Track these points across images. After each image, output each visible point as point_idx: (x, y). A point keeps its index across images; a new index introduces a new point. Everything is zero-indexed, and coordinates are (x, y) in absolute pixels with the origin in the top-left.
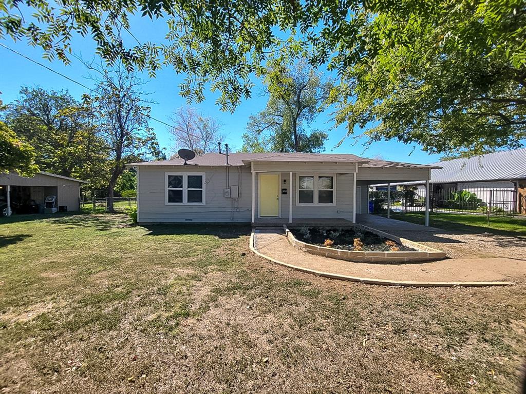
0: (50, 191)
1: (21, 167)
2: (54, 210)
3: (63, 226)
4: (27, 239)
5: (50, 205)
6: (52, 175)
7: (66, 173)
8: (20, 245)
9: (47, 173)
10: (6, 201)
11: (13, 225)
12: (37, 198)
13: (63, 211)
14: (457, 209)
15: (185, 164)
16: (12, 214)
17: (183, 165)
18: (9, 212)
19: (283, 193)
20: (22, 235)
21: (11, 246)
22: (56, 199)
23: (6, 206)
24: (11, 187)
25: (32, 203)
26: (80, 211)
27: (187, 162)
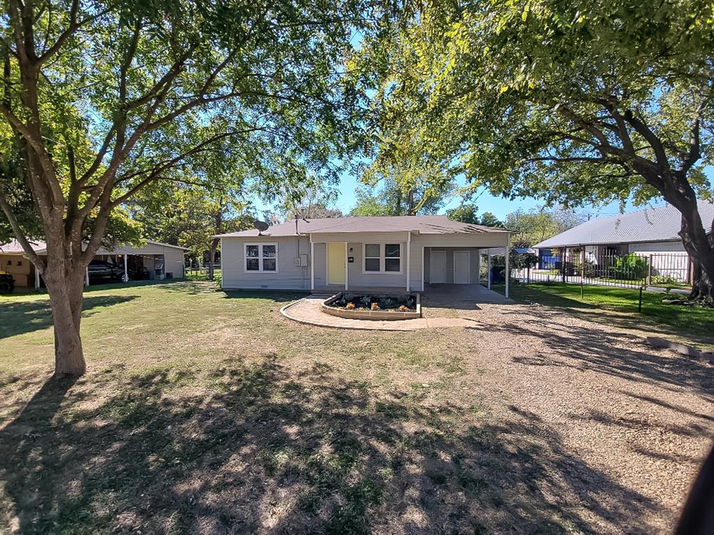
0: (158, 258)
1: (133, 241)
2: (162, 276)
3: (164, 291)
4: (137, 298)
5: (158, 272)
6: (160, 244)
7: (173, 241)
8: (132, 301)
9: (157, 242)
10: (124, 269)
11: (129, 289)
12: (148, 265)
13: (169, 278)
14: (625, 280)
15: (260, 235)
16: (129, 280)
17: (257, 236)
18: (126, 278)
19: (349, 261)
20: (135, 296)
21: (126, 302)
22: (164, 266)
23: (124, 273)
24: (128, 255)
25: (145, 270)
26: (184, 279)
27: (261, 233)
